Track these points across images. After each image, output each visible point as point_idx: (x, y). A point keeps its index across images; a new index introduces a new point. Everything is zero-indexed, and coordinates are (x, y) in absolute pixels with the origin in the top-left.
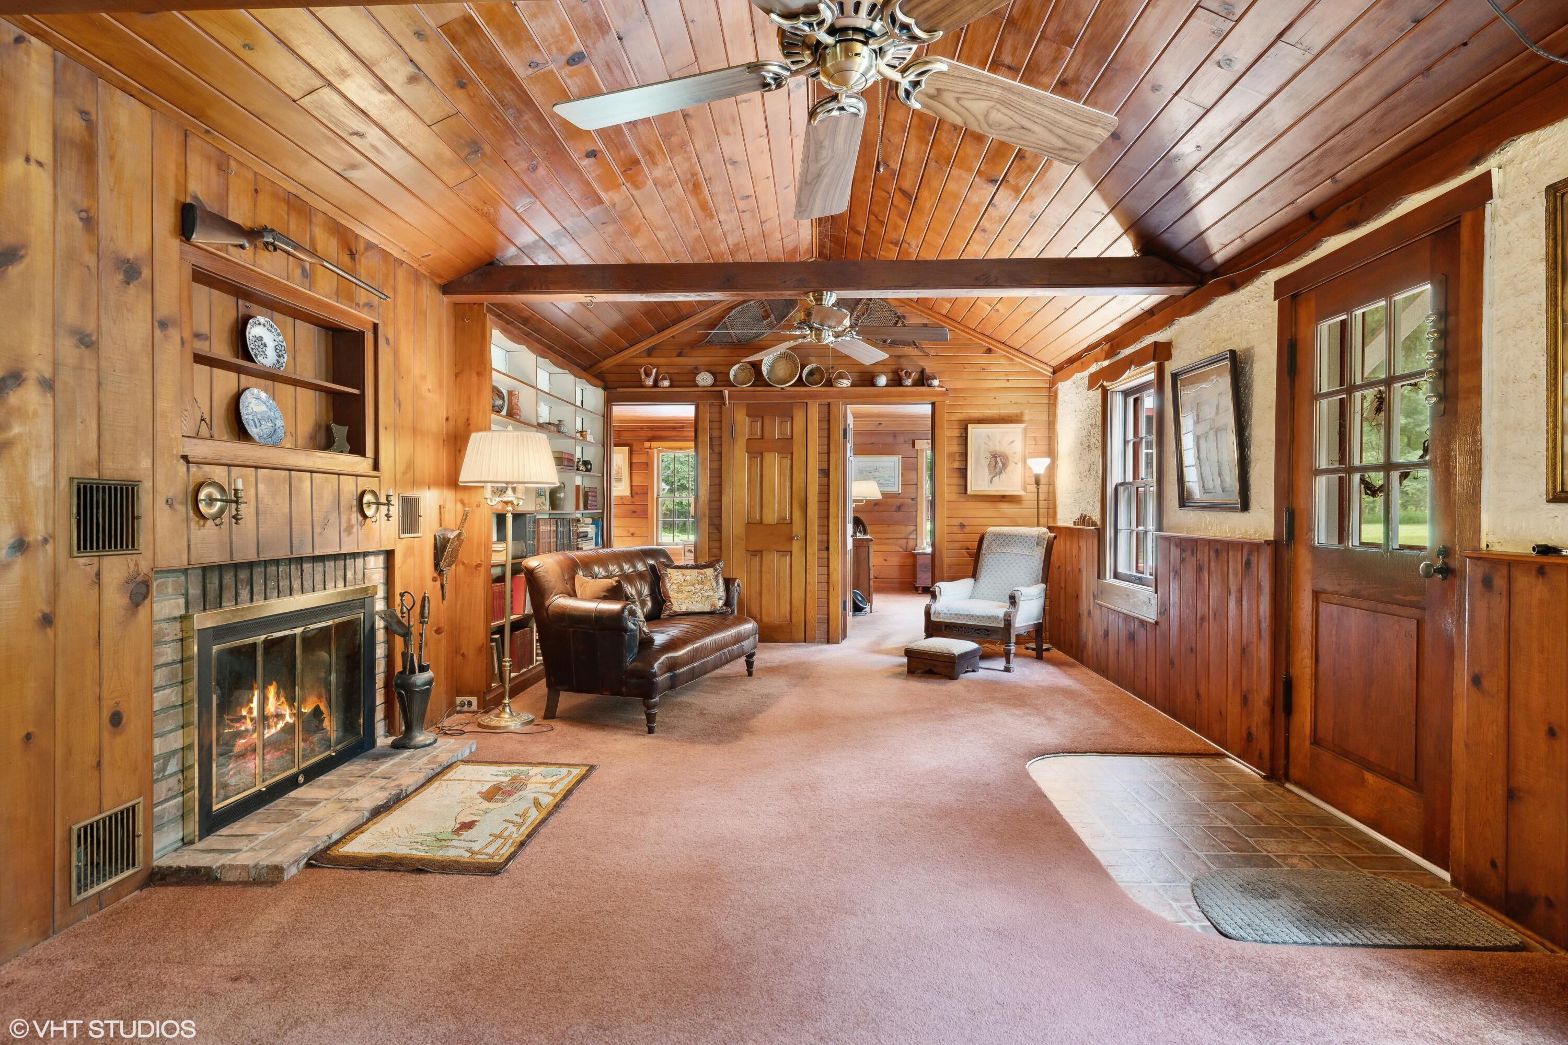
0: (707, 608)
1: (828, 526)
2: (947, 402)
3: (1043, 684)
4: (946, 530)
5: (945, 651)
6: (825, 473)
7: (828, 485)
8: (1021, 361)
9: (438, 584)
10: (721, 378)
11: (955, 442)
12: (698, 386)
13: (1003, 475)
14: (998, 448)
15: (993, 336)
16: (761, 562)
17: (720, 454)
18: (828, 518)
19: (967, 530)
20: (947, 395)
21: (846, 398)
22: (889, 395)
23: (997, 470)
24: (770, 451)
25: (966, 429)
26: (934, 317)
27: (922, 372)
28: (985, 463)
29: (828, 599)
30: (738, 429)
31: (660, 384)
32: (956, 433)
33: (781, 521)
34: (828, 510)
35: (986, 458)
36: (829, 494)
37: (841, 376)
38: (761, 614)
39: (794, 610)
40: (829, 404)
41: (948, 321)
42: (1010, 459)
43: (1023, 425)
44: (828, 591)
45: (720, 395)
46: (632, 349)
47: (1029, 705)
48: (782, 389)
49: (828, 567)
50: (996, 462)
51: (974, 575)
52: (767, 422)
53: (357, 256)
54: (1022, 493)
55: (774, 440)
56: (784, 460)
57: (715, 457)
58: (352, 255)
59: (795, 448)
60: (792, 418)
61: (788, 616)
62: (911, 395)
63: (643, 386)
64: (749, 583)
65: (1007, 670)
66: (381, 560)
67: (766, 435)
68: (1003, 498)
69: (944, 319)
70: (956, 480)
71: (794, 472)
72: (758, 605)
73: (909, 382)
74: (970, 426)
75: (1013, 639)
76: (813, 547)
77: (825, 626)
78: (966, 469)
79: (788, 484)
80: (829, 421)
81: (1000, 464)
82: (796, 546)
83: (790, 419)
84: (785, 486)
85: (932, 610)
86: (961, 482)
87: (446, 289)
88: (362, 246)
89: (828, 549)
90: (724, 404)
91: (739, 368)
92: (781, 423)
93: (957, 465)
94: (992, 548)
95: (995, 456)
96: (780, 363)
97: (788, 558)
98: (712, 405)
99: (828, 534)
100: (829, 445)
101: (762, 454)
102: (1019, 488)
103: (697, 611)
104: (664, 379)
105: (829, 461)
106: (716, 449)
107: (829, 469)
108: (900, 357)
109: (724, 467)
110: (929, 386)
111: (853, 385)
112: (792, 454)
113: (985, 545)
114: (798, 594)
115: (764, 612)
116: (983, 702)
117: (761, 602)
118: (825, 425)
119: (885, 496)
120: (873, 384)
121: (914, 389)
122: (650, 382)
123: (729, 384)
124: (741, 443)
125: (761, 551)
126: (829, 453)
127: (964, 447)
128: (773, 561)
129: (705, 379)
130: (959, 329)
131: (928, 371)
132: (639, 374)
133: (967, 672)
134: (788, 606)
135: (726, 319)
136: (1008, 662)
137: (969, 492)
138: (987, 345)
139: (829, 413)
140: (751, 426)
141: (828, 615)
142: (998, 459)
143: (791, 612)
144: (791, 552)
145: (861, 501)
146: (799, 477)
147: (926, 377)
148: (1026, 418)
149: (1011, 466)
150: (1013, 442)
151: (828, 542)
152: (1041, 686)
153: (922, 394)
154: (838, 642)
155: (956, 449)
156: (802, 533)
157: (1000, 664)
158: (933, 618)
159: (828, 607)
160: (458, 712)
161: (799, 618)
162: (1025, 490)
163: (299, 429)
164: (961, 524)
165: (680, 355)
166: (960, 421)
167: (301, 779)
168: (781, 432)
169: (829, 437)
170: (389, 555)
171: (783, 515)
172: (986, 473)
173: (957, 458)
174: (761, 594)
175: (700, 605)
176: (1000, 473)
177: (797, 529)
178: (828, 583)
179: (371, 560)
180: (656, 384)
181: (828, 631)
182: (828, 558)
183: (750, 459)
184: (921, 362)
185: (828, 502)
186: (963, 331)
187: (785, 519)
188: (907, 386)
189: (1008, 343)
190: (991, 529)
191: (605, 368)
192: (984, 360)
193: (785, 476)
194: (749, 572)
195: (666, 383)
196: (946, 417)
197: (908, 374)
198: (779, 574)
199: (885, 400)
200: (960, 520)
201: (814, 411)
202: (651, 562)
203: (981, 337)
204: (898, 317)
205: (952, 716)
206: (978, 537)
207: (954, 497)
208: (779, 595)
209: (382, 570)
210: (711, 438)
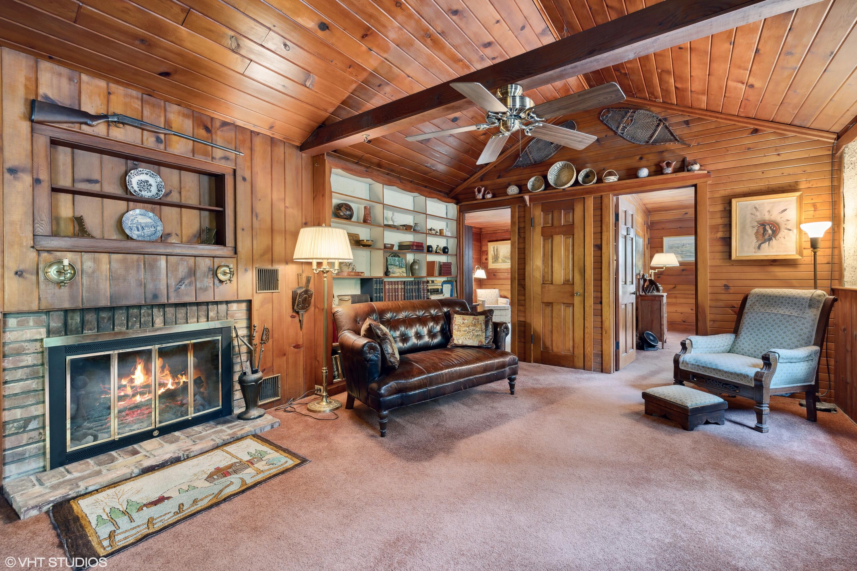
0: (476, 344)
1: (601, 286)
2: (709, 182)
3: (799, 458)
4: (709, 290)
5: (679, 402)
6: (599, 247)
7: (601, 256)
8: (794, 134)
9: (297, 320)
10: (522, 189)
11: (719, 215)
12: (508, 195)
13: (774, 242)
14: (767, 217)
15: (758, 117)
16: (552, 310)
17: (524, 238)
18: (601, 280)
19: (732, 290)
20: (710, 176)
21: (615, 190)
22: (653, 183)
23: (767, 237)
24: (558, 234)
25: (730, 203)
26: (696, 113)
27: (684, 161)
28: (751, 232)
29: (602, 340)
30: (536, 221)
31: (486, 197)
32: (719, 208)
33: (566, 283)
34: (601, 274)
35: (753, 227)
36: (601, 262)
37: (610, 174)
38: (552, 346)
39: (576, 346)
40: (602, 197)
41: (709, 113)
42: (783, 227)
43: (798, 194)
44: (602, 334)
45: (523, 200)
46: (472, 178)
47: (760, 488)
48: (564, 189)
49: (602, 316)
50: (765, 230)
51: (736, 331)
52: (556, 214)
53: (213, 131)
54: (798, 257)
55: (560, 226)
56: (568, 240)
57: (521, 240)
58: (208, 130)
59: (575, 230)
60: (573, 210)
61: (571, 349)
62: (672, 180)
63: (477, 200)
64: (544, 325)
65: (758, 429)
66: (244, 306)
67: (556, 223)
68: (774, 262)
69: (705, 113)
70: (719, 247)
71: (575, 247)
72: (550, 339)
73: (669, 170)
74: (734, 201)
75: (766, 400)
76: (590, 302)
77: (599, 359)
78: (730, 238)
79: (571, 256)
80: (601, 209)
81: (770, 232)
82: (577, 300)
83: (572, 210)
84: (568, 258)
85: (681, 359)
86: (726, 249)
87: (302, 148)
88: (218, 124)
89: (601, 303)
90: (526, 205)
91: (535, 180)
92: (565, 215)
93: (720, 235)
94: (755, 308)
95: (763, 225)
96: (564, 172)
97: (571, 308)
98: (519, 207)
99: (601, 292)
100: (601, 227)
101: (552, 236)
102: (795, 253)
103: (469, 345)
104: (488, 193)
105: (601, 239)
106: (522, 236)
107: (601, 245)
108: (662, 152)
109: (527, 247)
110: (688, 171)
111: (619, 180)
112: (573, 235)
113: (747, 305)
114: (579, 334)
115: (554, 345)
116: (700, 469)
117: (552, 337)
118: (599, 213)
119: (681, 264)
120: (636, 176)
121: (674, 175)
122: (480, 196)
123: (528, 191)
124: (538, 230)
125: (552, 303)
126: (601, 233)
127: (728, 219)
128: (560, 310)
129: (513, 190)
130: (721, 118)
131: (689, 159)
132: (474, 193)
133: (707, 423)
134: (571, 342)
135: (526, 148)
136: (760, 420)
137: (733, 257)
138: (752, 127)
139: (601, 203)
140: (545, 219)
141: (602, 351)
142: (768, 228)
143: (573, 347)
144: (573, 304)
145: (662, 268)
146: (578, 251)
147: (686, 164)
148: (802, 186)
149: (783, 233)
150: (785, 210)
151: (601, 298)
152: (793, 461)
153: (684, 179)
154: (609, 372)
155: (719, 221)
156: (582, 291)
157: (751, 420)
158: (681, 367)
159: (602, 346)
160: (316, 394)
161: (579, 352)
162: (801, 253)
163: (183, 232)
164: (725, 286)
165: (499, 177)
166: (724, 197)
167: (156, 433)
168: (566, 221)
169: (601, 221)
170: (249, 303)
171: (567, 278)
172: (753, 241)
173: (721, 229)
174: (552, 332)
175: (471, 341)
176: (770, 239)
177: (578, 288)
178: (602, 328)
179: (234, 306)
180: (483, 198)
181: (602, 364)
182: (602, 310)
183: (544, 240)
184: (682, 153)
185: (601, 268)
186: (726, 119)
187: (569, 281)
188: (667, 174)
189: (778, 119)
190: (757, 290)
191: (459, 191)
192: (749, 141)
193: (569, 251)
194: (544, 317)
195: (489, 196)
196: (708, 195)
197: (668, 165)
198: (564, 319)
199: (648, 188)
200: (724, 282)
201: (590, 202)
202: (445, 310)
203: (746, 120)
204: (660, 120)
205: (648, 481)
206: (741, 297)
207: (718, 262)
208: (564, 335)
209: (245, 311)
210: (519, 229)
